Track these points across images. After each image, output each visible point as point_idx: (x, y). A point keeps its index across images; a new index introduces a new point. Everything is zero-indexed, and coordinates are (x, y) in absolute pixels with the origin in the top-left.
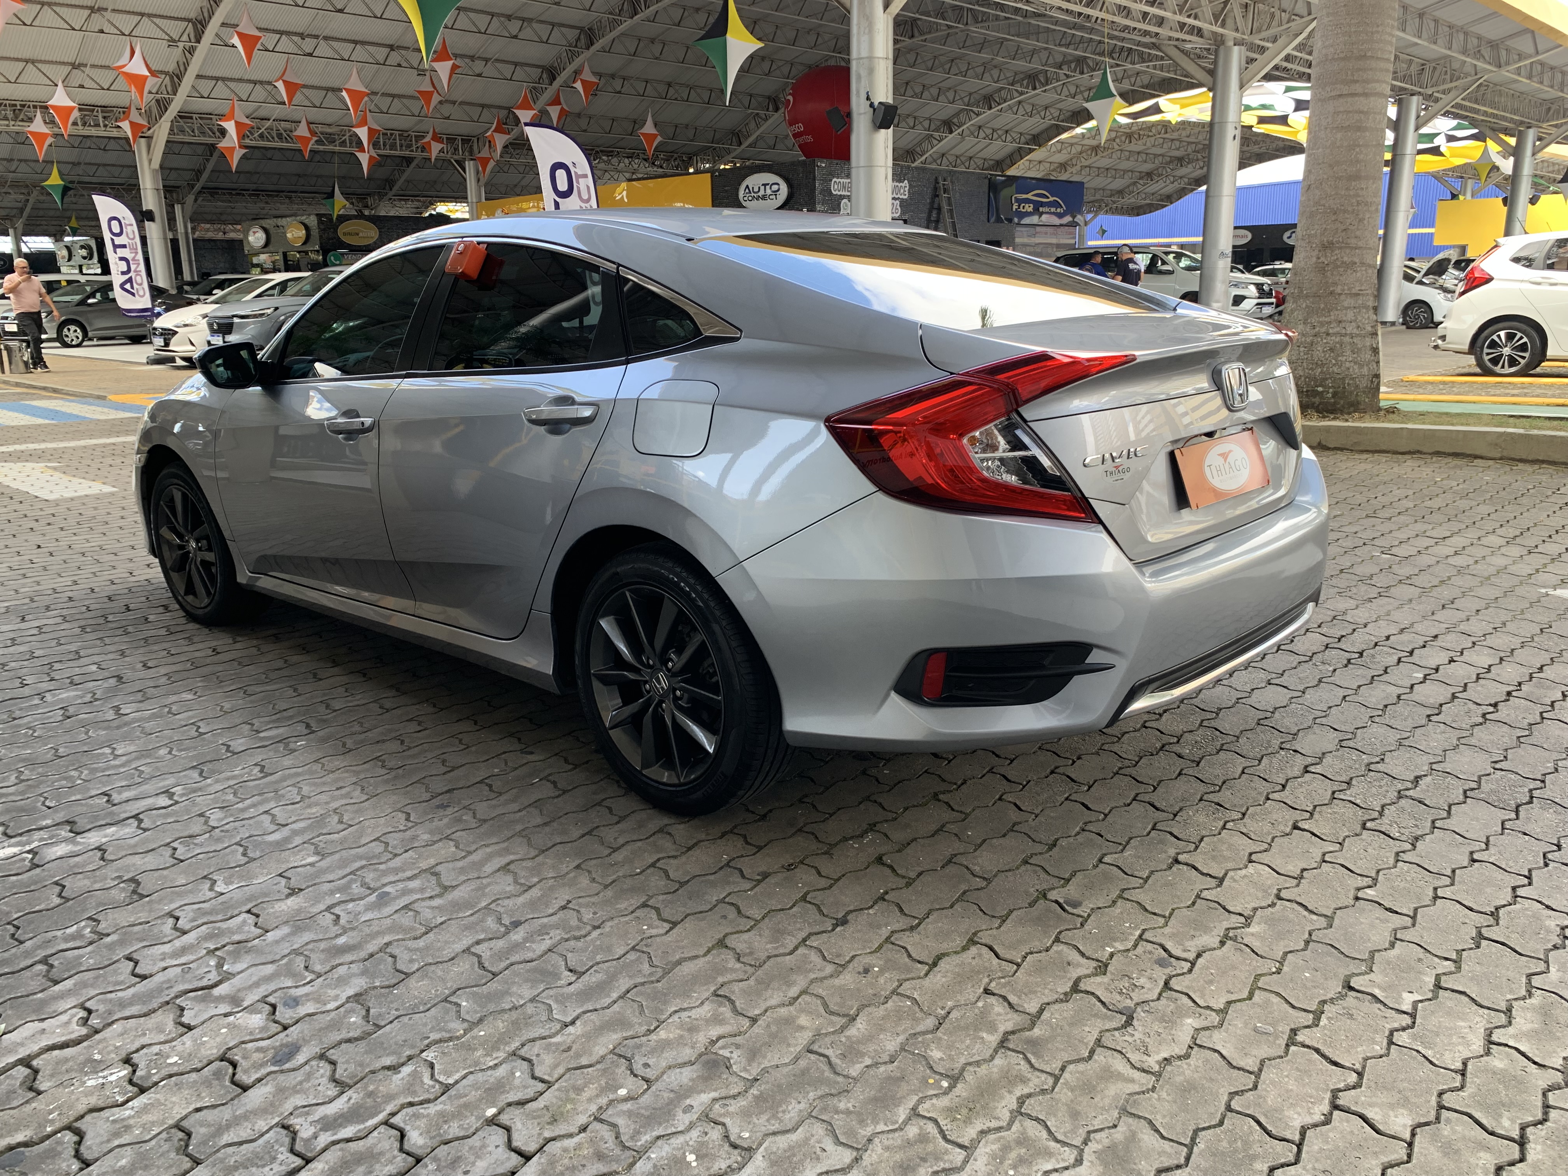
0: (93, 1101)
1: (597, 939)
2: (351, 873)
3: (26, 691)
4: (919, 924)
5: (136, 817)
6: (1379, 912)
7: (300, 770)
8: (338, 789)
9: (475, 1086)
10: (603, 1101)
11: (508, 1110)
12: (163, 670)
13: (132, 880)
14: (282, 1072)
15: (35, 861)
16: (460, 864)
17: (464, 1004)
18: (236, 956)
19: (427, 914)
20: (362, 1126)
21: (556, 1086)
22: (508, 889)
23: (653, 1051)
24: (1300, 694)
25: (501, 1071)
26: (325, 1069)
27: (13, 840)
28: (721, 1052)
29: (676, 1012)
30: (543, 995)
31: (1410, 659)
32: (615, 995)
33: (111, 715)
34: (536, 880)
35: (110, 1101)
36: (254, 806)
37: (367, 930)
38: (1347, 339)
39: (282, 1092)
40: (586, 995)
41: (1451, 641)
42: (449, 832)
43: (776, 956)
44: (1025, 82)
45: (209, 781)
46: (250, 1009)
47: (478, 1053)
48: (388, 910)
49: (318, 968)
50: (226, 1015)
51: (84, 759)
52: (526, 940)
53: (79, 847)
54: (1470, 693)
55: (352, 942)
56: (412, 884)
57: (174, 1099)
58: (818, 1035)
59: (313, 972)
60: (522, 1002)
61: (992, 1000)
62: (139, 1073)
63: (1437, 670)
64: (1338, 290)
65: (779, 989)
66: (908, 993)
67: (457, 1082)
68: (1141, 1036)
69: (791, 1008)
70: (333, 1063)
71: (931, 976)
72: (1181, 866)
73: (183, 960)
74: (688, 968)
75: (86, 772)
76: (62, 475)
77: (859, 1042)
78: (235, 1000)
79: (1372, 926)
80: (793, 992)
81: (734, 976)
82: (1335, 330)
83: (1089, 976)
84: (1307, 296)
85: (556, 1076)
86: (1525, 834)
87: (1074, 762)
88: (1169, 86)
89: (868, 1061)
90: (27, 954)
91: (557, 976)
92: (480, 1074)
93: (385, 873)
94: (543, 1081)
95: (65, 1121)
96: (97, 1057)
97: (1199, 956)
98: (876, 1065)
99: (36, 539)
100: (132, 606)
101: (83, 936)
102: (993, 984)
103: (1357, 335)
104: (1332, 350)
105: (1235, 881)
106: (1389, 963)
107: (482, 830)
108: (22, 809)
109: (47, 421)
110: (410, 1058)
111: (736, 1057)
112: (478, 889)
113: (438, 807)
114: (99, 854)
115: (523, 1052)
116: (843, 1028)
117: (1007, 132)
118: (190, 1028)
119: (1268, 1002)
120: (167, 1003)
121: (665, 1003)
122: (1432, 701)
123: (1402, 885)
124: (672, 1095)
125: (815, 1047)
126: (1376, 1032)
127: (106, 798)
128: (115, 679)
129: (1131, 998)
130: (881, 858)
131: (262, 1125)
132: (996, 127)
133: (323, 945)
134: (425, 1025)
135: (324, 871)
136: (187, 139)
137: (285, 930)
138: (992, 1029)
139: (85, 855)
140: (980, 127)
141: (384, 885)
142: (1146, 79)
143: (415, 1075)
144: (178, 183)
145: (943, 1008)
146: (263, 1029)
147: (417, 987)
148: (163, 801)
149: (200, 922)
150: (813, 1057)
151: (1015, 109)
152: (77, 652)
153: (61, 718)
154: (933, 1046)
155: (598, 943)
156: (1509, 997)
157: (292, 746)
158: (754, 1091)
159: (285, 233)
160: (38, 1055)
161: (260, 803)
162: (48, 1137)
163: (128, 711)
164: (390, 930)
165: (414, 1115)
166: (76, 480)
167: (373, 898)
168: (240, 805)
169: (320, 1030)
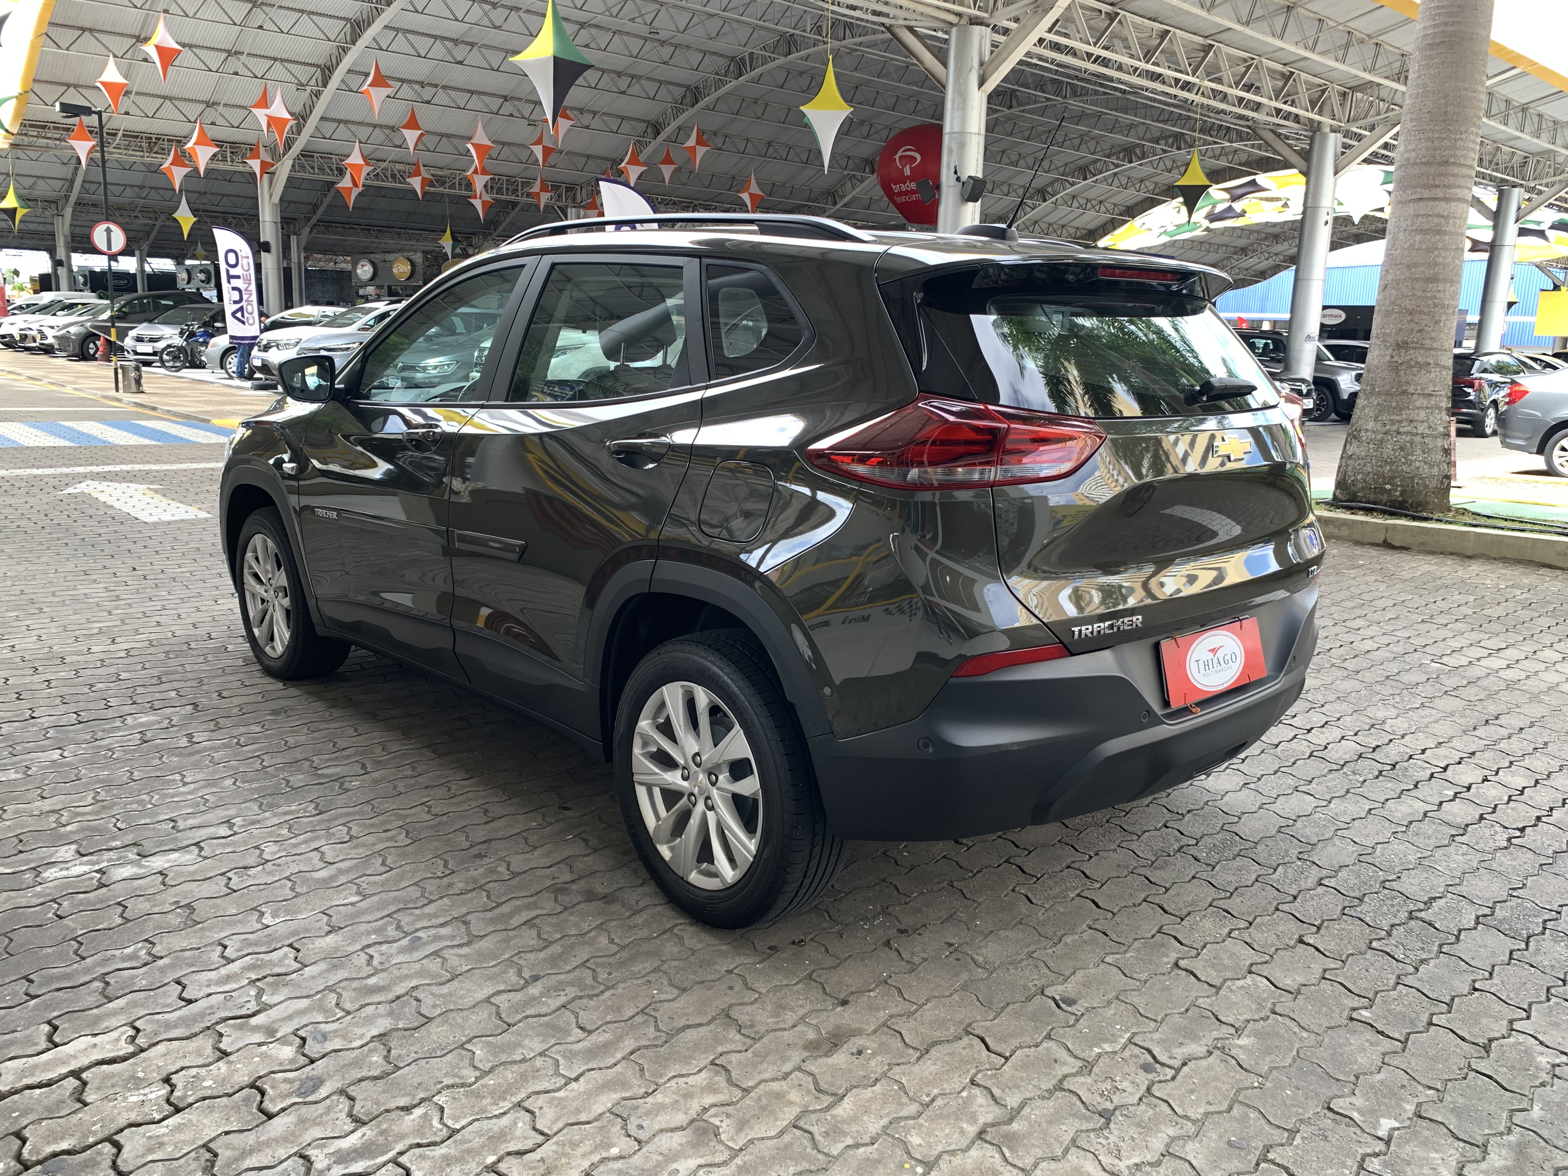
0: (133, 1117)
1: (609, 999)
2: (388, 916)
3: (110, 713)
4: (916, 1011)
5: (197, 844)
6: (1370, 1034)
7: (352, 810)
8: (385, 831)
9: (479, 1133)
10: (596, 1158)
11: (508, 1158)
12: (236, 701)
13: (188, 906)
14: (305, 1103)
15: (103, 881)
16: (489, 915)
17: (478, 1052)
18: (275, 987)
19: (453, 961)
20: (372, 1162)
21: (555, 1139)
22: (531, 943)
23: (648, 1113)
24: (1325, 803)
25: (505, 1121)
26: (344, 1104)
27: (85, 859)
28: (712, 1120)
29: (674, 1077)
30: (553, 1049)
31: (1443, 776)
32: (619, 1056)
33: (184, 742)
34: (558, 936)
35: (148, 1118)
36: (306, 842)
37: (396, 973)
38: (1418, 439)
39: (302, 1122)
40: (592, 1053)
41: (1487, 759)
42: (483, 882)
43: (775, 1030)
44: (1121, 155)
45: (267, 814)
46: (284, 1041)
47: (487, 1101)
48: (417, 955)
49: (348, 1006)
50: (260, 1045)
51: (157, 785)
52: (542, 995)
53: (143, 871)
54: (1499, 815)
55: (381, 983)
56: (444, 931)
57: (205, 1121)
58: (805, 1112)
59: (343, 1010)
60: (532, 1055)
61: (976, 1091)
62: (177, 1093)
63: (1469, 788)
64: (1411, 389)
65: (774, 1063)
66: (897, 1077)
67: (463, 1128)
68: (1116, 1140)
69: (783, 1083)
70: (352, 1099)
71: (921, 1063)
72: (1180, 972)
73: (226, 988)
74: (691, 1035)
75: (156, 797)
76: (162, 498)
77: (843, 1122)
78: (270, 1031)
79: (1362, 1049)
80: (788, 1067)
81: (733, 1047)
82: (1406, 429)
83: (1074, 1075)
84: (1379, 394)
85: (555, 1129)
86: (1532, 966)
87: (1091, 857)
88: (1268, 165)
89: (849, 1141)
90: (87, 970)
91: (568, 1033)
92: (486, 1122)
93: (419, 918)
94: (542, 1133)
95: (106, 1133)
96: (141, 1075)
97: (1185, 1064)
98: (857, 1146)
99: (131, 562)
100: (213, 635)
101: (138, 957)
102: (980, 1076)
103: (1428, 436)
104: (1401, 448)
105: (1231, 991)
106: (1372, 1087)
107: (514, 882)
108: (94, 829)
109: (153, 443)
110: (423, 1100)
111: (725, 1126)
112: (504, 940)
113: (475, 856)
114: (161, 878)
115: (526, 1104)
116: (828, 1108)
117: (1101, 202)
118: (226, 1054)
119: (1246, 1117)
120: (208, 1028)
121: (666, 1067)
122: (1459, 820)
123: (1398, 1009)
124: (660, 1158)
125: (801, 1124)
126: (1348, 1155)
127: (172, 824)
128: (191, 707)
129: (1112, 1101)
130: (889, 941)
131: (282, 1153)
132: (1090, 197)
133: (355, 984)
134: (440, 1070)
135: (363, 912)
136: (307, 176)
137: (322, 966)
138: (973, 1120)
139: (148, 879)
140: (1074, 197)
141: (417, 930)
142: (1243, 158)
143: (425, 1117)
144: (296, 216)
145: (928, 1095)
146: (292, 1061)
147: (438, 1033)
148: (223, 831)
149: (245, 952)
150: (798, 1132)
151: (1110, 181)
152: (159, 678)
153: (138, 742)
154: (913, 1132)
155: (610, 1003)
156: (1487, 1131)
157: (346, 785)
158: (738, 1161)
159: (391, 268)
160: (88, 1068)
161: (312, 840)
162: (90, 1147)
163: (200, 740)
164: (419, 974)
165: (420, 1156)
166: (174, 504)
167: (405, 942)
168: (293, 841)
169: (344, 1066)
